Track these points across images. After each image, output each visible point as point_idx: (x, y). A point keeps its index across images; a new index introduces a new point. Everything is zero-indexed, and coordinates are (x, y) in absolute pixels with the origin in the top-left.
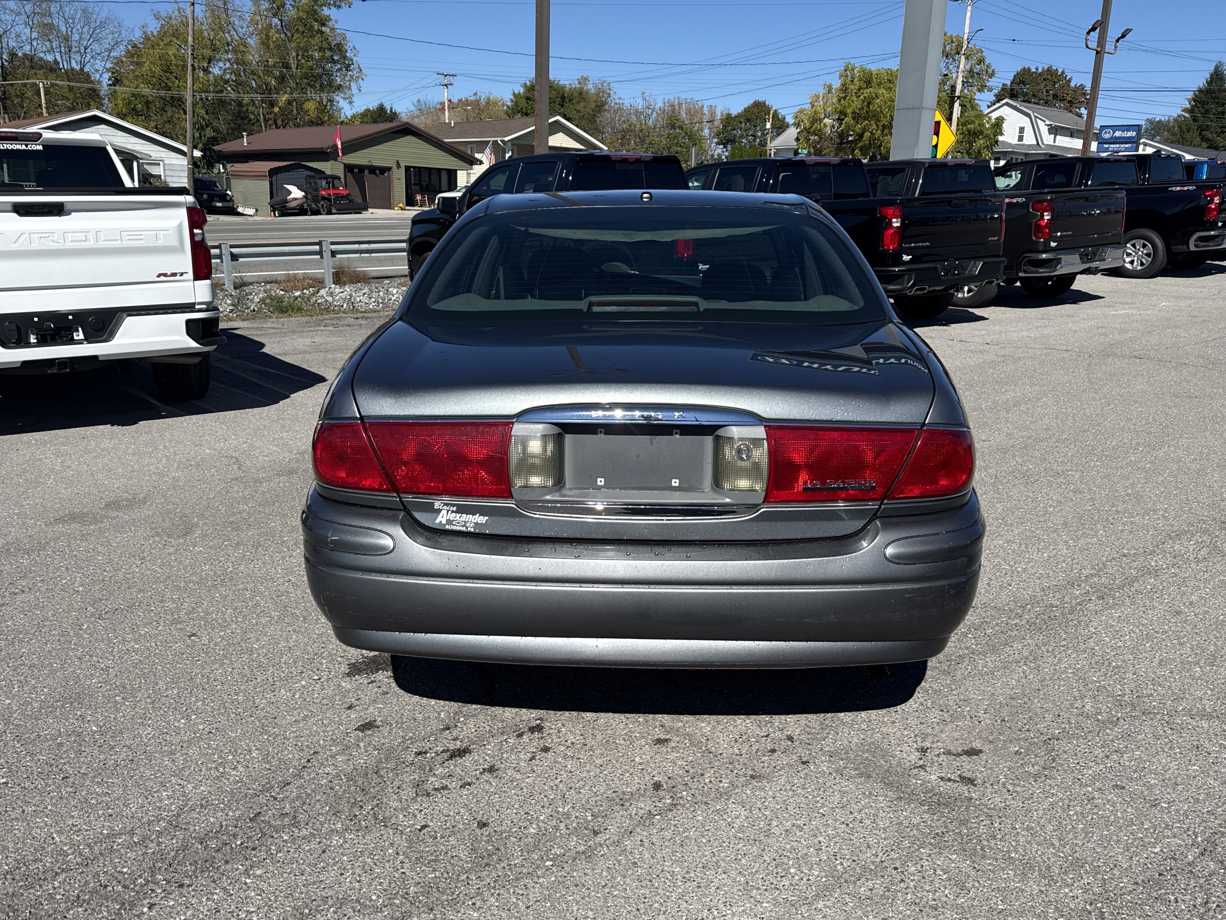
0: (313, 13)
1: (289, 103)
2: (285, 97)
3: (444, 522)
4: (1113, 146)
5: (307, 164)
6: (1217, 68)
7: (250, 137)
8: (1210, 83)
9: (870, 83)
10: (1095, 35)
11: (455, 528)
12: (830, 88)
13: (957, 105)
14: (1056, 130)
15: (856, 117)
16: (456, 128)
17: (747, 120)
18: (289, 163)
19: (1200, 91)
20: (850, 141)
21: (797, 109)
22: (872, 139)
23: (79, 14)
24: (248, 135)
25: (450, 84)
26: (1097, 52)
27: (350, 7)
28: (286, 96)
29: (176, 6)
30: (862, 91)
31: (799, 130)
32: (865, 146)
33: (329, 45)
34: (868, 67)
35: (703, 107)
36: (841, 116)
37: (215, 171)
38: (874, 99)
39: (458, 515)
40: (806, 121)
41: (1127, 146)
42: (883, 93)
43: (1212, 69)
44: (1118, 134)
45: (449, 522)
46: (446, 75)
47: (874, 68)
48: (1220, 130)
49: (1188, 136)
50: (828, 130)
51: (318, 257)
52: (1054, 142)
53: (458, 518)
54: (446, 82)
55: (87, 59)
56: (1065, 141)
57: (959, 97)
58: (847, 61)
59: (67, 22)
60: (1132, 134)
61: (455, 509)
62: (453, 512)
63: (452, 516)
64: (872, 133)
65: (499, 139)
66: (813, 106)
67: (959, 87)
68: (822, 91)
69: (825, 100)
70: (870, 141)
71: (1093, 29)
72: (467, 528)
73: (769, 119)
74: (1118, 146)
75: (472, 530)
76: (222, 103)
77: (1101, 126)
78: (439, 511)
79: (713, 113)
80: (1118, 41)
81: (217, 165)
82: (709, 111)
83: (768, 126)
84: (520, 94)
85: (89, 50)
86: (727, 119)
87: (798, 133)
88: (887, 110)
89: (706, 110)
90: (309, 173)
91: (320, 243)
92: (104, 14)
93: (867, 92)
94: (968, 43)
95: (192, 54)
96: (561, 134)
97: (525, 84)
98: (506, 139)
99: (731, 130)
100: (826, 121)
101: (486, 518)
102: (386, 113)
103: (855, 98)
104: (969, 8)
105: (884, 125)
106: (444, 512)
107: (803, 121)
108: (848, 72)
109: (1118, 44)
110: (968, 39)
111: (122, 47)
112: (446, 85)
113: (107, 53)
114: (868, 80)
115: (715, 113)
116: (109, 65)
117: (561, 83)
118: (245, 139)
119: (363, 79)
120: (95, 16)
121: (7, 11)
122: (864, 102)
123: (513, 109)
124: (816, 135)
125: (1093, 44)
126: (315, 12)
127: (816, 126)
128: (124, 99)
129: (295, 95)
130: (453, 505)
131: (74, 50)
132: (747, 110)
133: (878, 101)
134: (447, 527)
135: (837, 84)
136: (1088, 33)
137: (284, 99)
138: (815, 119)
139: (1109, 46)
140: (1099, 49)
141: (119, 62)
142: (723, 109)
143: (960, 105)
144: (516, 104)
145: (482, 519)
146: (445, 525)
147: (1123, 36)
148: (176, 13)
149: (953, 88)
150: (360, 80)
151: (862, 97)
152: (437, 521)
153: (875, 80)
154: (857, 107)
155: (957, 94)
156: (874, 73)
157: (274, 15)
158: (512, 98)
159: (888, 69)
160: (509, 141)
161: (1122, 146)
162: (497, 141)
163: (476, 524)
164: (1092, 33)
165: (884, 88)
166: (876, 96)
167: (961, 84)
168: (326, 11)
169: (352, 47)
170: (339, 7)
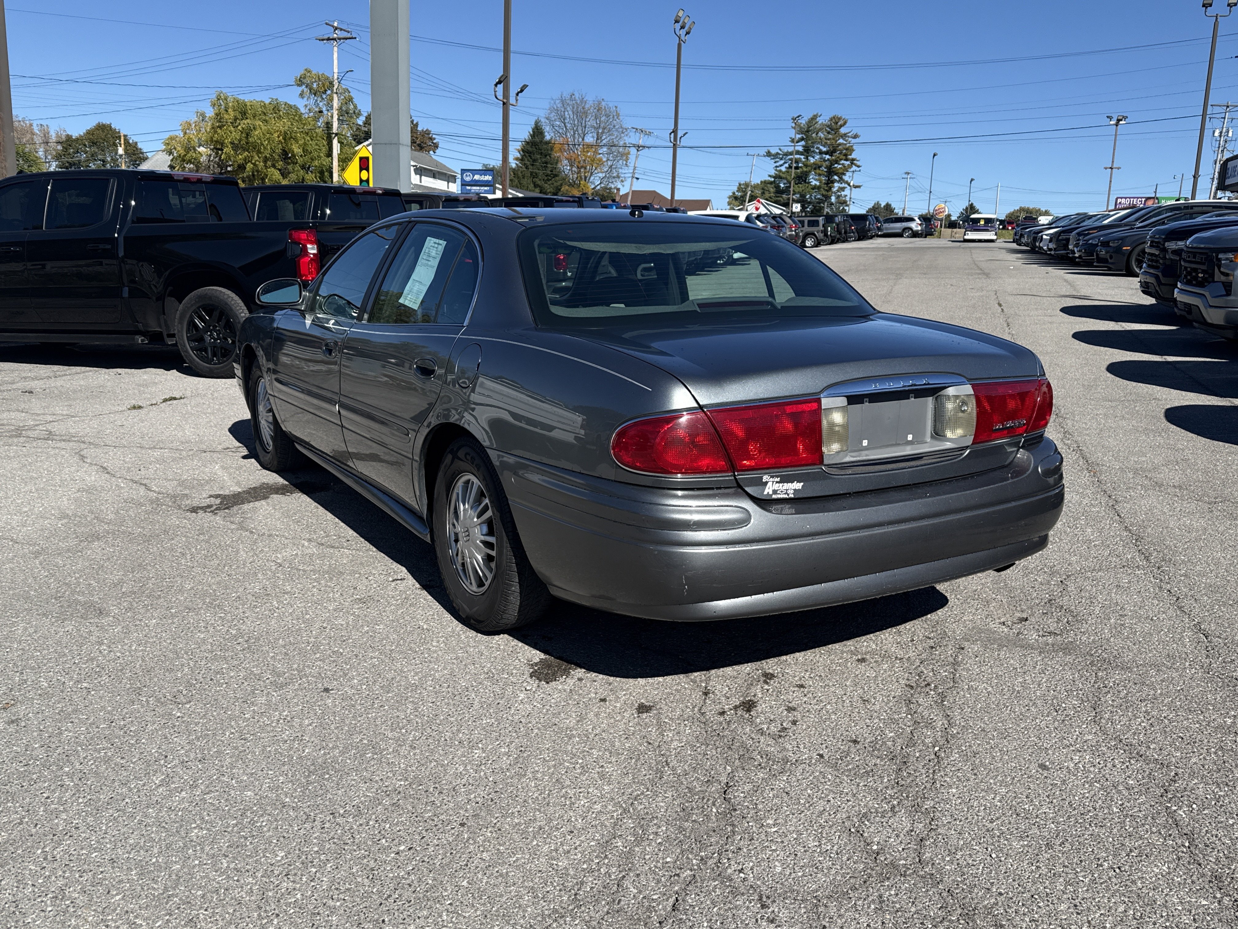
3: (771, 493)
4: (474, 188)
6: (537, 123)
8: (533, 136)
9: (245, 114)
10: (500, 87)
11: (779, 496)
12: (203, 115)
13: (335, 142)
14: (421, 170)
15: (235, 147)
17: (93, 143)
19: (527, 143)
20: (229, 171)
21: (167, 136)
22: (256, 171)
26: (504, 103)
30: (238, 121)
31: (171, 157)
32: (248, 177)
34: (241, 97)
35: (31, 125)
36: (218, 146)
38: (252, 131)
39: (781, 485)
40: (179, 149)
41: (486, 188)
42: (259, 125)
43: (533, 123)
44: (477, 177)
45: (775, 492)
47: (247, 98)
48: (546, 178)
49: (524, 182)
50: (203, 159)
52: (421, 182)
53: (781, 487)
56: (430, 182)
57: (336, 134)
58: (219, 90)
60: (488, 178)
61: (778, 479)
62: (777, 482)
63: (776, 486)
64: (254, 164)
66: (185, 133)
67: (335, 125)
68: (194, 119)
69: (197, 128)
70: (253, 172)
71: (499, 82)
72: (788, 495)
73: (120, 144)
74: (478, 188)
75: (792, 496)
77: (462, 170)
78: (766, 483)
79: (46, 134)
80: (517, 94)
82: (40, 131)
83: (121, 151)
86: (67, 141)
87: (172, 160)
88: (266, 142)
89: (36, 130)
93: (244, 124)
94: (339, 82)
99: (74, 153)
100: (202, 149)
101: (802, 484)
103: (232, 129)
104: (336, 49)
105: (266, 157)
106: (770, 484)
107: (175, 148)
108: (221, 101)
109: (518, 98)
110: (338, 78)
114: (243, 111)
115: (48, 133)
122: (242, 133)
124: (191, 163)
125: (500, 95)
127: (192, 153)
130: (777, 477)
132: (89, 132)
133: (257, 133)
134: (774, 496)
135: (210, 113)
136: (496, 85)
138: (189, 148)
139: (512, 100)
140: (505, 101)
142: (58, 129)
143: (339, 142)
145: (798, 486)
146: (771, 495)
147: (522, 91)
149: (329, 125)
151: (239, 127)
152: (765, 493)
153: (249, 112)
154: (236, 138)
155: (335, 130)
156: (248, 104)
159: (261, 101)
161: (482, 188)
163: (795, 490)
164: (498, 85)
165: (259, 119)
166: (254, 128)
167: (337, 122)
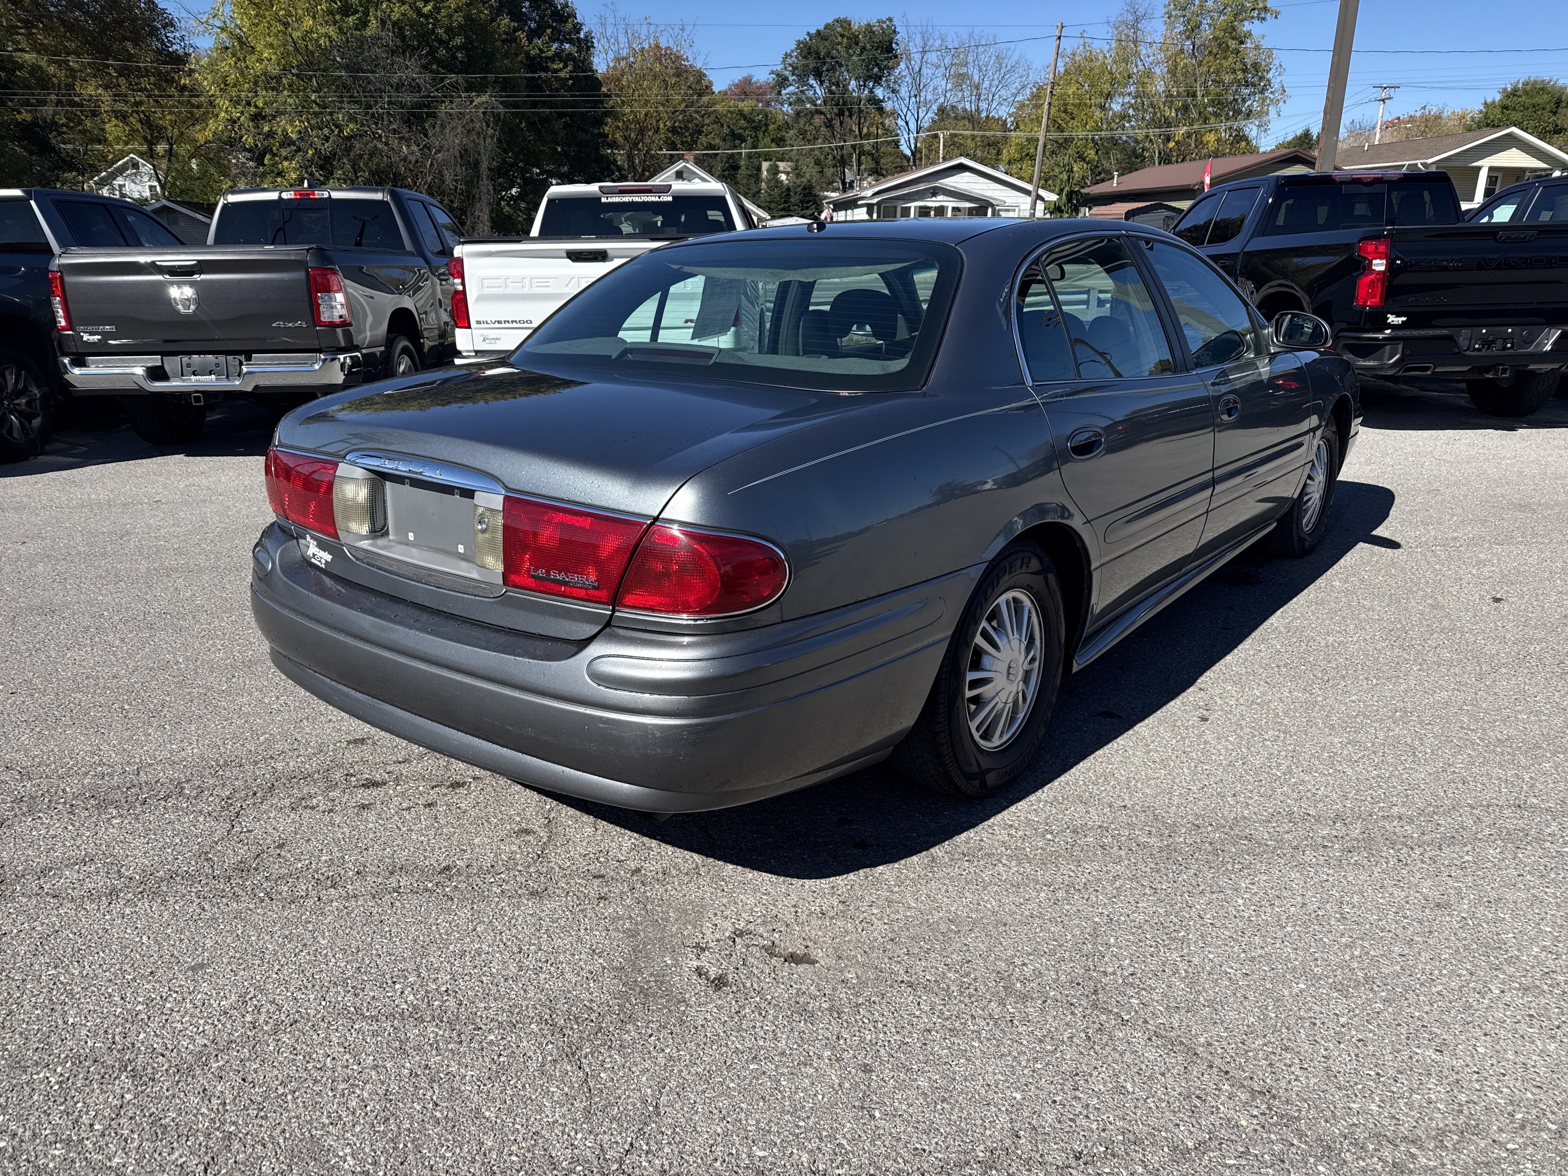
0: (1231, 30)
1: (1189, 135)
2: (1183, 130)
5: (1169, 203)
7: (1122, 177)
16: (1370, 152)
18: (1149, 203)
23: (992, 61)
24: (1119, 176)
25: (1388, 99)
27: (1276, 17)
28: (1185, 128)
29: (1082, 41)
33: (1244, 65)
37: (1081, 215)
46: (1385, 88)
51: (1084, 307)
54: (1383, 96)
55: (993, 106)
59: (980, 70)
65: (1419, 162)
76: (1114, 141)
81: (1082, 209)
84: (1494, 102)
85: (997, 96)
90: (1170, 213)
91: (1088, 292)
92: (1015, 57)
95: (1051, 92)
96: (1514, 150)
97: (1506, 89)
98: (1430, 161)
102: (1311, 139)
111: (1028, 91)
112: (1383, 100)
113: (1013, 98)
116: (1013, 110)
117: (1561, 83)
118: (1115, 179)
119: (1285, 102)
120: (1006, 61)
121: (929, 65)
123: (1480, 122)
126: (1234, 29)
128: (1018, 144)
129: (1195, 127)
131: (982, 97)
137: (1182, 132)
141: (1022, 106)
144: (1486, 117)
148: (1081, 48)
150: (1281, 103)
157: (1188, 38)
158: (1482, 108)
160: (1433, 163)
162: (1417, 164)
168: (1247, 26)
169: (1278, 64)
170: (1264, 19)
